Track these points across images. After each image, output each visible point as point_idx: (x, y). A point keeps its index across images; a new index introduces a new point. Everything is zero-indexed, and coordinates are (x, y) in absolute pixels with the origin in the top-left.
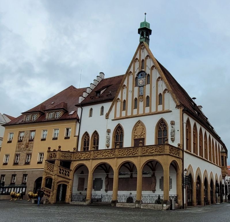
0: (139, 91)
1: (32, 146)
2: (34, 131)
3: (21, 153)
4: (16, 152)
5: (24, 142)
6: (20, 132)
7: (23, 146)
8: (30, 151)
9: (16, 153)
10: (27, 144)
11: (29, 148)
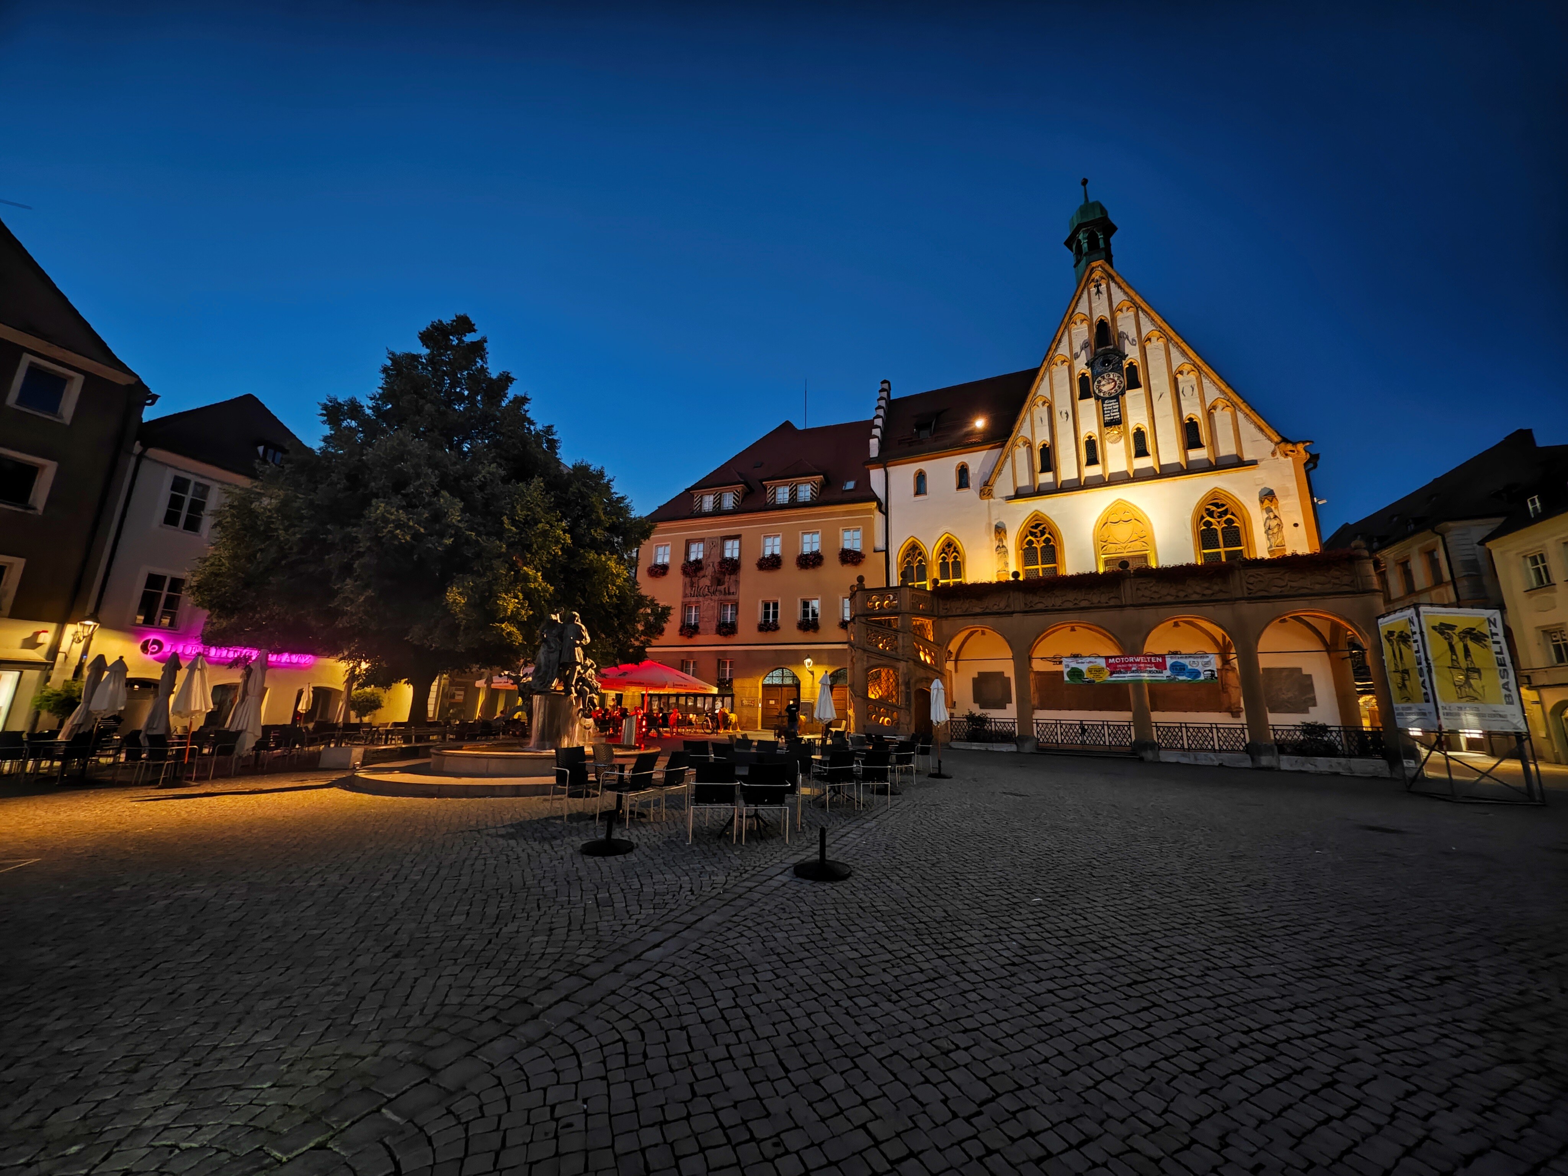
0: (1104, 412)
1: (737, 582)
2: (737, 537)
3: (701, 599)
4: (685, 596)
5: (709, 571)
6: (688, 543)
7: (706, 581)
8: (729, 594)
9: (687, 600)
10: (718, 575)
11: (726, 585)
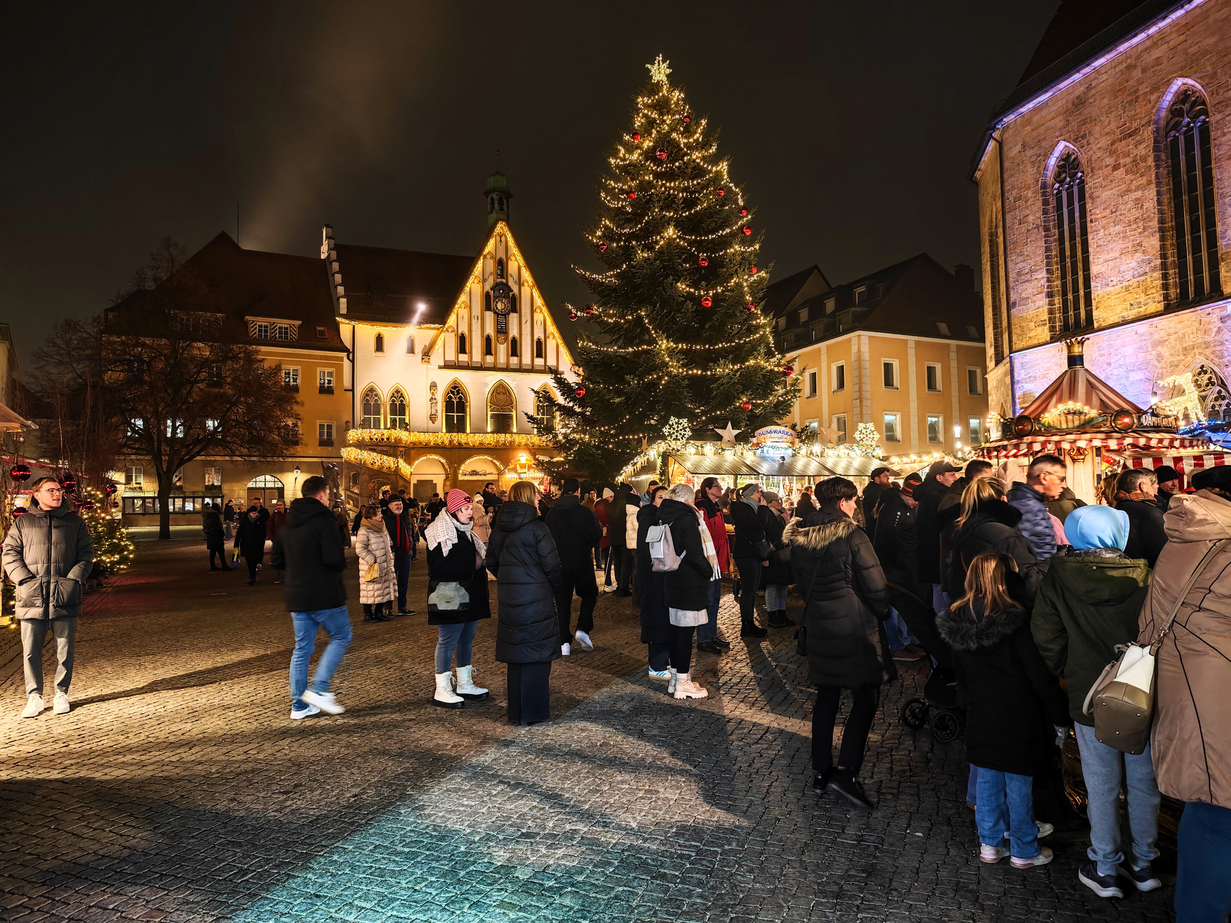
0: (497, 323)
